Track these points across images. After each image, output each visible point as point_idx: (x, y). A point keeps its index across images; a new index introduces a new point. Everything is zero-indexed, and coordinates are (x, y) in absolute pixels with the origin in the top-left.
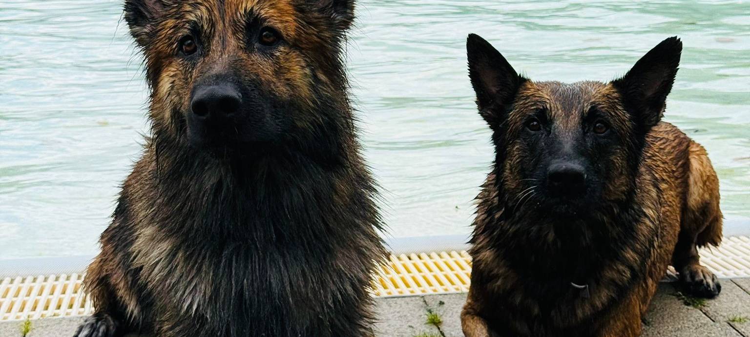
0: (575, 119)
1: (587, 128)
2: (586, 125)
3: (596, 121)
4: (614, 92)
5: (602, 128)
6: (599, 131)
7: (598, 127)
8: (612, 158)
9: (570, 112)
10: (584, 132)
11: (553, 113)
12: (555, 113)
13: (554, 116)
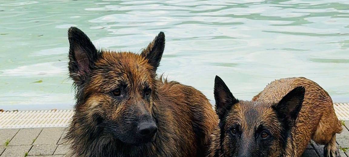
0: (252, 131)
1: (257, 136)
2: (257, 134)
3: (262, 132)
4: (273, 114)
5: (265, 135)
6: (264, 136)
7: (264, 134)
8: (271, 147)
9: (250, 127)
10: (255, 138)
11: (242, 127)
12: (243, 128)
13: (243, 129)
